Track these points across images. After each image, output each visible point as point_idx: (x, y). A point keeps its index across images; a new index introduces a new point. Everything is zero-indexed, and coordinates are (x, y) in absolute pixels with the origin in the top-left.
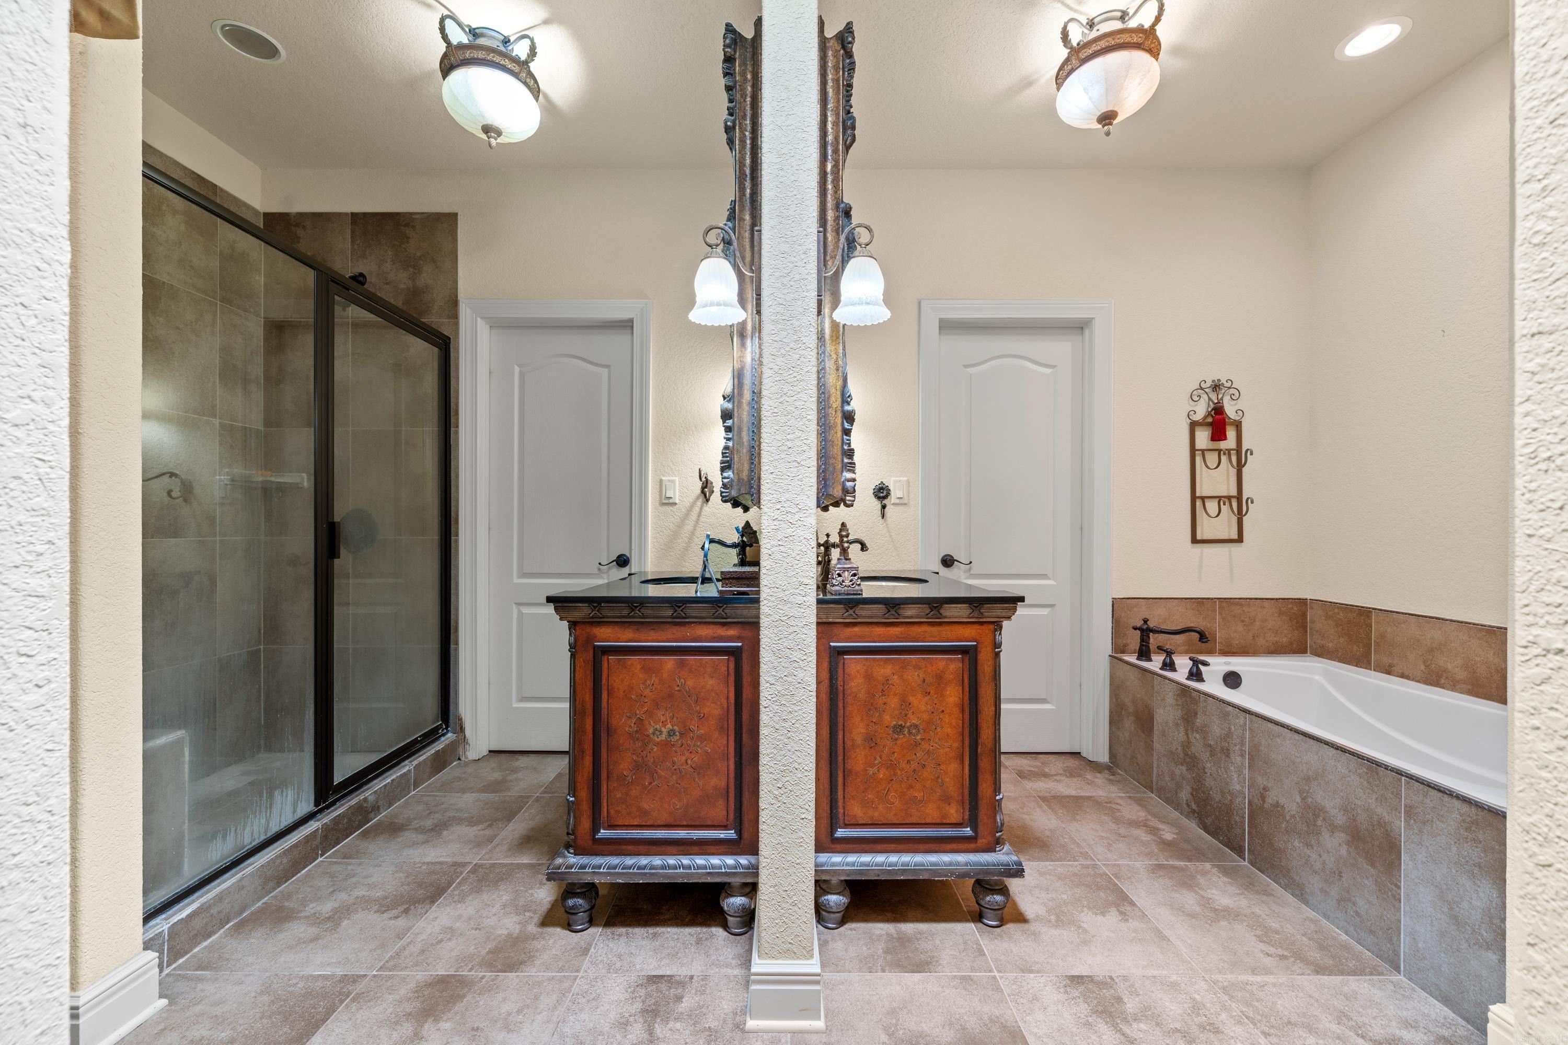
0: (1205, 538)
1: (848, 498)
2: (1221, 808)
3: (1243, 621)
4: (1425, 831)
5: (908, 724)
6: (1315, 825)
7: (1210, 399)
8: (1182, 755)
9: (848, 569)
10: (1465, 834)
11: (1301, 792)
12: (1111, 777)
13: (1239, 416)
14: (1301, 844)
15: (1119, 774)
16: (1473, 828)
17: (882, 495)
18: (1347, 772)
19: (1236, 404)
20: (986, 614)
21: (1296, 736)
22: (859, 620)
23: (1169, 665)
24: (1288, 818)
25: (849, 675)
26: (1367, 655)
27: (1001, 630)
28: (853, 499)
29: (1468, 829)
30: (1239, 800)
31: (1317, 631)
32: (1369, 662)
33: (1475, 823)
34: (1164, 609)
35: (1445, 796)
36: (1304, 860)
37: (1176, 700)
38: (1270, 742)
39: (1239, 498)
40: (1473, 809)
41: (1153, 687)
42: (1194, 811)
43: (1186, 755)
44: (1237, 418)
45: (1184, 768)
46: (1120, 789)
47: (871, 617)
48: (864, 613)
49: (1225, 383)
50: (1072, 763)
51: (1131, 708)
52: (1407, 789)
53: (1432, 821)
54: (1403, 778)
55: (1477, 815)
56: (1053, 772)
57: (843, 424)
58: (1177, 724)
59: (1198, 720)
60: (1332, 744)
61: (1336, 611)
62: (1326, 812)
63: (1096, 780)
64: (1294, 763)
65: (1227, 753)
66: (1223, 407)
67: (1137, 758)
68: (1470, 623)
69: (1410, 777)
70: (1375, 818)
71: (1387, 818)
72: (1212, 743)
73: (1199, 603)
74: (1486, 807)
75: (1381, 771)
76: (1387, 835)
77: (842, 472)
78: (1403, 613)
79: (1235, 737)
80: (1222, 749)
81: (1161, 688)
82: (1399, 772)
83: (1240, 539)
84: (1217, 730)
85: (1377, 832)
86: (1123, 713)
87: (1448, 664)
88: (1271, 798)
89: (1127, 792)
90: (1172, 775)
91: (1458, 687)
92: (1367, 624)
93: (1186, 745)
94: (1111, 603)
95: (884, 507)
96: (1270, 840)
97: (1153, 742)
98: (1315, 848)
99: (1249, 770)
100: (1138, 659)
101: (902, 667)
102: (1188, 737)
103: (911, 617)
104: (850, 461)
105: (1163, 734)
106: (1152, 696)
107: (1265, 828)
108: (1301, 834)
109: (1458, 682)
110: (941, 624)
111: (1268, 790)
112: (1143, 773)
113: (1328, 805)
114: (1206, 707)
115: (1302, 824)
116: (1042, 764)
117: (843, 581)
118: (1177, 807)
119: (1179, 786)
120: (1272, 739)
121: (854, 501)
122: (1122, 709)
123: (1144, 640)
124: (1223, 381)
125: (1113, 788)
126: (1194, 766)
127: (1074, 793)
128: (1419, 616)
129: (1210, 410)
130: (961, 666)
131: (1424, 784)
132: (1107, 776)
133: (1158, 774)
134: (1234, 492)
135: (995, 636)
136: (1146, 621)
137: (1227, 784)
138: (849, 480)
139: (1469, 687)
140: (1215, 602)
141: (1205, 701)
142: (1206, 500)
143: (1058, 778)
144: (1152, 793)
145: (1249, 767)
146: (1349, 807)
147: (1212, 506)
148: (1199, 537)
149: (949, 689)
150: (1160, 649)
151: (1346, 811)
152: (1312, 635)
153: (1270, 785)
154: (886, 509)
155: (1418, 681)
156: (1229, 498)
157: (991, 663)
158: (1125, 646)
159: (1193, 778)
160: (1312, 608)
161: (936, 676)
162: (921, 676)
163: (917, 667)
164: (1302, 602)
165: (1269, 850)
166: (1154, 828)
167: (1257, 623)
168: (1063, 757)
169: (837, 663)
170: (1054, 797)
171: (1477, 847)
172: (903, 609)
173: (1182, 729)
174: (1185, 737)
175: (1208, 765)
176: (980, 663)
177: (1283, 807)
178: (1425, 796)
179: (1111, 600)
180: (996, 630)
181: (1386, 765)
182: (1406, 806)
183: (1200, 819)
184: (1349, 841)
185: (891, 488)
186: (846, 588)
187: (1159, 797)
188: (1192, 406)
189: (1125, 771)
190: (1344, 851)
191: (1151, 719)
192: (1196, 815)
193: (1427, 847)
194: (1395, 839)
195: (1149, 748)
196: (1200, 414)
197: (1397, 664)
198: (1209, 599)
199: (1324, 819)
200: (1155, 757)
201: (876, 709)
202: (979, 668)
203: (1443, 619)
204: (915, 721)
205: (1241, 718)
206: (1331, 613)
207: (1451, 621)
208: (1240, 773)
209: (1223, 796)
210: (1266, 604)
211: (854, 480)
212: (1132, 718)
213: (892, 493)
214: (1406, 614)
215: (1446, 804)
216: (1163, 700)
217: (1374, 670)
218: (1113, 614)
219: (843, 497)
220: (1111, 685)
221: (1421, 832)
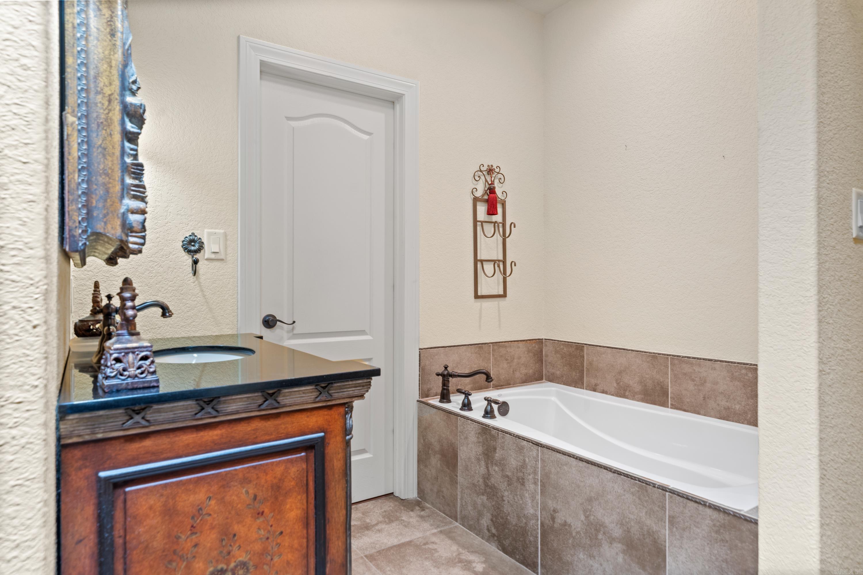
0: (483, 294)
1: (131, 239)
2: (517, 530)
3: (507, 360)
4: (685, 536)
5: (232, 565)
6: (597, 539)
7: (486, 181)
8: (483, 487)
9: (133, 350)
10: (716, 536)
11: (585, 511)
12: (422, 513)
13: (503, 196)
14: (585, 556)
15: (428, 508)
16: (721, 531)
17: (193, 248)
18: (622, 492)
19: (502, 187)
20: (336, 395)
21: (581, 464)
22: (152, 429)
23: (467, 406)
24: (574, 534)
25: (135, 517)
26: (581, 378)
27: (351, 412)
28: (141, 241)
29: (718, 532)
30: (533, 522)
31: (550, 363)
32: (583, 384)
33: (723, 526)
34: (457, 355)
35: (700, 506)
36: (587, 570)
37: (478, 438)
38: (559, 469)
39: (504, 262)
40: (722, 515)
41: (457, 427)
42: (493, 535)
43: (486, 485)
44: (503, 198)
45: (485, 498)
46: (431, 525)
47: (173, 421)
48: (160, 417)
49: (495, 168)
50: (388, 505)
51: (437, 447)
52: (670, 502)
53: (690, 528)
54: (667, 493)
55: (724, 520)
56: (374, 522)
57: (123, 123)
58: (478, 460)
59: (497, 455)
60: (610, 468)
61: (562, 347)
62: (606, 527)
63: (411, 520)
64: (579, 487)
65: (522, 482)
66: (494, 188)
67: (442, 492)
68: (643, 352)
69: (673, 492)
70: (645, 528)
71: (655, 528)
72: (509, 474)
73: (480, 348)
74: (732, 513)
75: (649, 488)
76: (655, 542)
77: (122, 197)
78: (603, 347)
79: (529, 467)
80: (518, 479)
81: (464, 428)
82: (664, 489)
83: (504, 295)
84: (513, 462)
85: (647, 540)
86: (430, 452)
87: (630, 381)
88: (560, 518)
89: (438, 527)
90: (475, 505)
91: (636, 396)
92: (581, 356)
93: (487, 477)
94: (418, 353)
95: (196, 262)
96: (559, 555)
97: (457, 476)
98: (597, 558)
99: (541, 495)
100: (441, 401)
101: (223, 486)
102: (488, 470)
103: (237, 412)
104: (137, 182)
105: (466, 468)
106: (456, 435)
107: (555, 545)
108: (585, 547)
109: (636, 393)
110: (277, 415)
111: (558, 512)
112: (448, 505)
113: (607, 520)
114: (504, 442)
115: (586, 538)
116: (363, 514)
117: (125, 370)
118: (479, 532)
119: (480, 514)
120: (560, 468)
121: (143, 244)
122: (429, 448)
123: (445, 384)
124: (495, 167)
125: (426, 525)
126: (494, 495)
127: (395, 541)
128: (613, 348)
129: (486, 189)
130: (304, 466)
131: (683, 497)
132: (418, 513)
133: (462, 505)
134: (501, 258)
135: (346, 419)
136: (446, 368)
137: (522, 509)
138: (134, 212)
139: (643, 396)
140: (490, 346)
141: (503, 438)
142: (484, 263)
143: (379, 527)
144: (457, 521)
145: (541, 492)
146: (624, 521)
147: (489, 268)
148: (479, 294)
149: (289, 500)
150: (459, 391)
151: (622, 524)
152: (546, 365)
153: (559, 507)
154: (199, 265)
155: (613, 395)
156: (499, 261)
157: (341, 455)
158: (429, 390)
159: (493, 506)
160: (546, 346)
161: (272, 487)
162: (251, 491)
163: (245, 481)
164: (540, 341)
165: (558, 563)
166: (466, 561)
167: (515, 360)
168: (380, 501)
169: (113, 504)
170: (379, 552)
171: (724, 546)
172: (225, 402)
173: (483, 463)
174: (486, 470)
175: (506, 493)
176: (328, 458)
177: (570, 526)
178: (685, 507)
179: (418, 351)
180: (346, 413)
181: (653, 484)
182: (669, 517)
183: (499, 542)
184: (624, 550)
185: (205, 240)
186: (130, 380)
187: (463, 525)
188: (475, 185)
189: (432, 504)
190: (620, 559)
191: (455, 456)
192: (496, 538)
193: (686, 550)
194: (661, 545)
195: (454, 482)
196: (479, 194)
197: (600, 383)
198: (485, 344)
199: (604, 533)
200: (459, 489)
201: (181, 557)
202: (327, 464)
203: (627, 350)
204: (243, 557)
205: (535, 451)
206: (558, 349)
207: (632, 350)
208: (533, 498)
209: (519, 520)
210: (521, 344)
211: (143, 212)
212: (438, 456)
213: (206, 246)
214: (605, 347)
215: (701, 512)
216: (466, 438)
217: (586, 389)
218: (420, 364)
219: (124, 238)
220: (419, 427)
221: (682, 537)
